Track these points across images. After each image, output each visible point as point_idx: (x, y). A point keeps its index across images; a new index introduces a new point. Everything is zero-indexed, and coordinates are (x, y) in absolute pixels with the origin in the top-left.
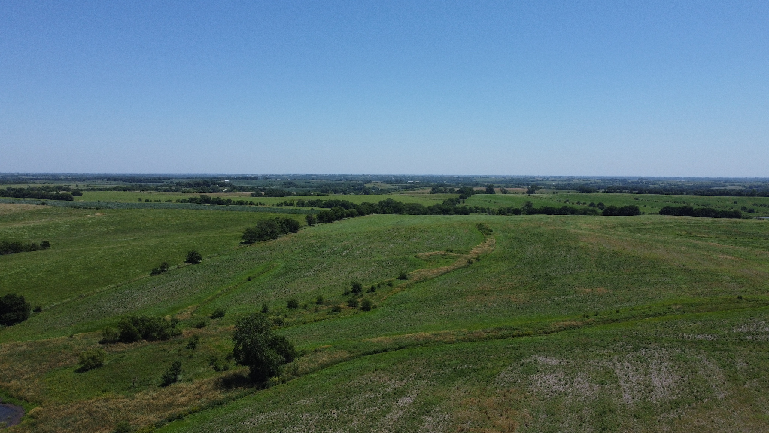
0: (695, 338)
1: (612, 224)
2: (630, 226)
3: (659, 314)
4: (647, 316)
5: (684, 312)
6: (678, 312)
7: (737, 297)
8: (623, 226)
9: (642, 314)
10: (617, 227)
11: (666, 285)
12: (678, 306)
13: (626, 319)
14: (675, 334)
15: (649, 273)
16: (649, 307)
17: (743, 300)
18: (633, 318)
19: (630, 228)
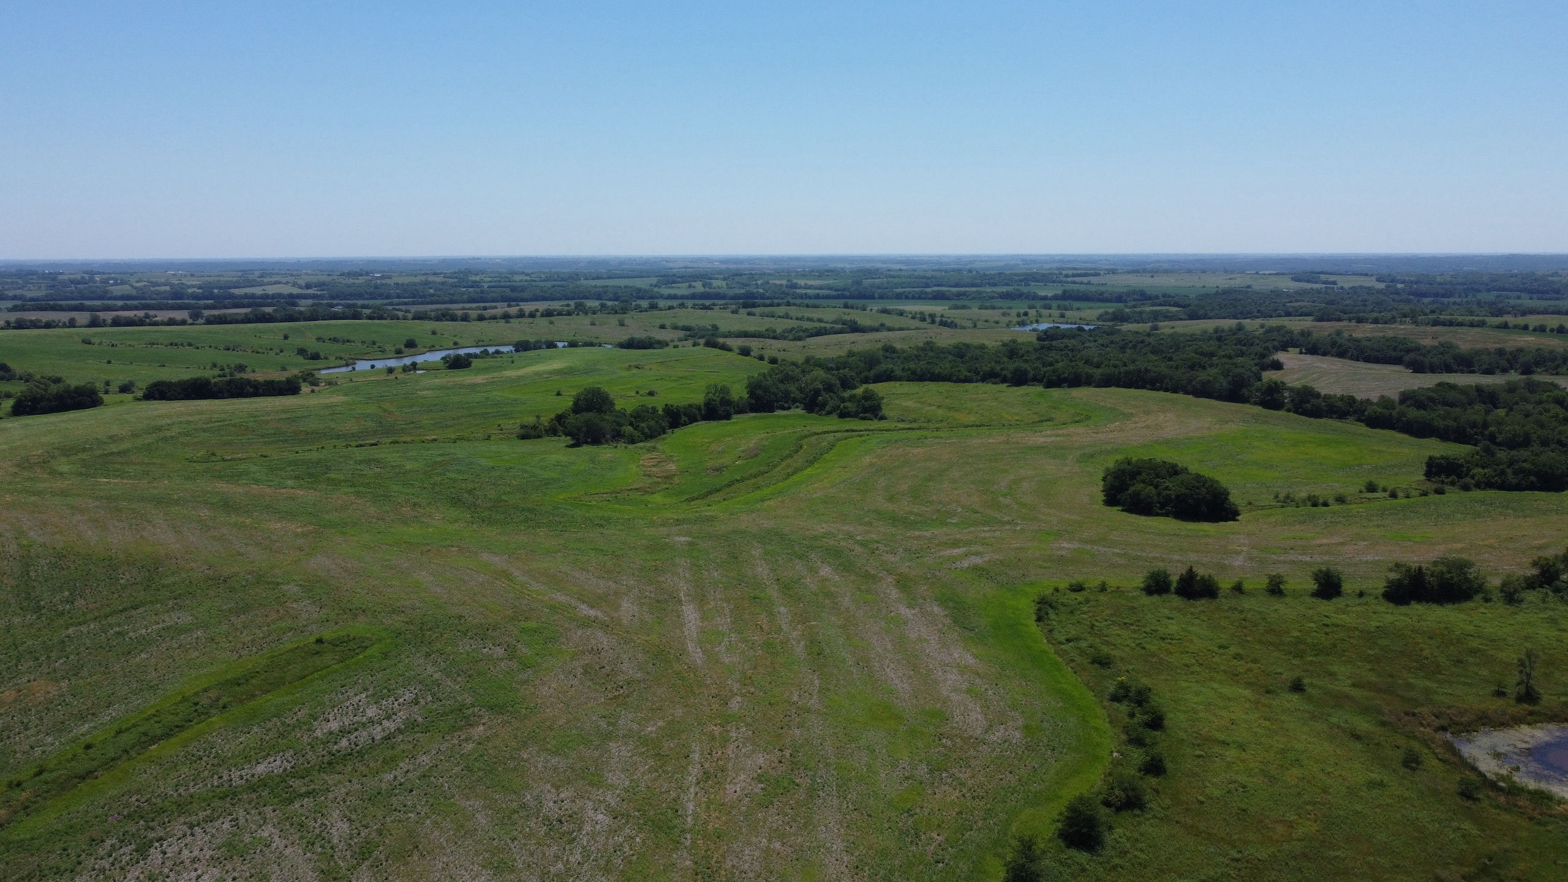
0: (253, 776)
1: (39, 452)
2: (84, 450)
3: (177, 726)
4: (155, 740)
5: (224, 707)
6: (213, 711)
7: (313, 639)
8: (67, 451)
9: (143, 739)
10: (53, 457)
11: (182, 637)
12: (213, 694)
13: (109, 764)
14: (216, 777)
15: (142, 604)
16: (153, 711)
17: (326, 645)
18: (125, 757)
19: (84, 456)
